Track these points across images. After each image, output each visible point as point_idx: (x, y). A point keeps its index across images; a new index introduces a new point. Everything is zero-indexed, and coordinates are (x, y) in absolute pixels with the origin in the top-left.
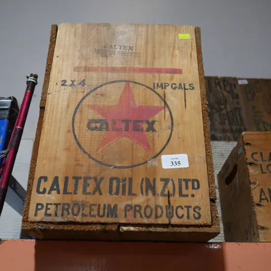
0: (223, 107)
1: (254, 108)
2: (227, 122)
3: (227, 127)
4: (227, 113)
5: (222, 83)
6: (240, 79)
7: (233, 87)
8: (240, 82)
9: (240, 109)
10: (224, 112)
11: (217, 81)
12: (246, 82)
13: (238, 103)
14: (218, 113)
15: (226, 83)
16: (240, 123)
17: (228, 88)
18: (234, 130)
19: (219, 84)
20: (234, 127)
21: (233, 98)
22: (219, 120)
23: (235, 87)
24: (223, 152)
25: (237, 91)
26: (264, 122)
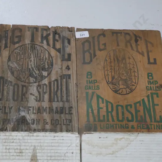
0: (45, 74)
1: (90, 74)
2: (46, 97)
3: (45, 104)
4: (50, 83)
5: (51, 37)
6: (79, 30)
7: (66, 44)
8: (78, 35)
9: (69, 76)
10: (46, 81)
11: (45, 34)
12: (86, 35)
13: (68, 68)
14: (37, 84)
15: (57, 36)
16: (65, 99)
17: (58, 45)
18: (54, 108)
19: (46, 38)
20: (55, 105)
21: (63, 60)
22: (37, 94)
23: (69, 42)
24: (22, 148)
25: (70, 49)
26: (98, 97)
